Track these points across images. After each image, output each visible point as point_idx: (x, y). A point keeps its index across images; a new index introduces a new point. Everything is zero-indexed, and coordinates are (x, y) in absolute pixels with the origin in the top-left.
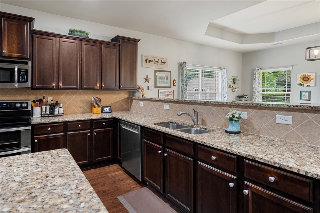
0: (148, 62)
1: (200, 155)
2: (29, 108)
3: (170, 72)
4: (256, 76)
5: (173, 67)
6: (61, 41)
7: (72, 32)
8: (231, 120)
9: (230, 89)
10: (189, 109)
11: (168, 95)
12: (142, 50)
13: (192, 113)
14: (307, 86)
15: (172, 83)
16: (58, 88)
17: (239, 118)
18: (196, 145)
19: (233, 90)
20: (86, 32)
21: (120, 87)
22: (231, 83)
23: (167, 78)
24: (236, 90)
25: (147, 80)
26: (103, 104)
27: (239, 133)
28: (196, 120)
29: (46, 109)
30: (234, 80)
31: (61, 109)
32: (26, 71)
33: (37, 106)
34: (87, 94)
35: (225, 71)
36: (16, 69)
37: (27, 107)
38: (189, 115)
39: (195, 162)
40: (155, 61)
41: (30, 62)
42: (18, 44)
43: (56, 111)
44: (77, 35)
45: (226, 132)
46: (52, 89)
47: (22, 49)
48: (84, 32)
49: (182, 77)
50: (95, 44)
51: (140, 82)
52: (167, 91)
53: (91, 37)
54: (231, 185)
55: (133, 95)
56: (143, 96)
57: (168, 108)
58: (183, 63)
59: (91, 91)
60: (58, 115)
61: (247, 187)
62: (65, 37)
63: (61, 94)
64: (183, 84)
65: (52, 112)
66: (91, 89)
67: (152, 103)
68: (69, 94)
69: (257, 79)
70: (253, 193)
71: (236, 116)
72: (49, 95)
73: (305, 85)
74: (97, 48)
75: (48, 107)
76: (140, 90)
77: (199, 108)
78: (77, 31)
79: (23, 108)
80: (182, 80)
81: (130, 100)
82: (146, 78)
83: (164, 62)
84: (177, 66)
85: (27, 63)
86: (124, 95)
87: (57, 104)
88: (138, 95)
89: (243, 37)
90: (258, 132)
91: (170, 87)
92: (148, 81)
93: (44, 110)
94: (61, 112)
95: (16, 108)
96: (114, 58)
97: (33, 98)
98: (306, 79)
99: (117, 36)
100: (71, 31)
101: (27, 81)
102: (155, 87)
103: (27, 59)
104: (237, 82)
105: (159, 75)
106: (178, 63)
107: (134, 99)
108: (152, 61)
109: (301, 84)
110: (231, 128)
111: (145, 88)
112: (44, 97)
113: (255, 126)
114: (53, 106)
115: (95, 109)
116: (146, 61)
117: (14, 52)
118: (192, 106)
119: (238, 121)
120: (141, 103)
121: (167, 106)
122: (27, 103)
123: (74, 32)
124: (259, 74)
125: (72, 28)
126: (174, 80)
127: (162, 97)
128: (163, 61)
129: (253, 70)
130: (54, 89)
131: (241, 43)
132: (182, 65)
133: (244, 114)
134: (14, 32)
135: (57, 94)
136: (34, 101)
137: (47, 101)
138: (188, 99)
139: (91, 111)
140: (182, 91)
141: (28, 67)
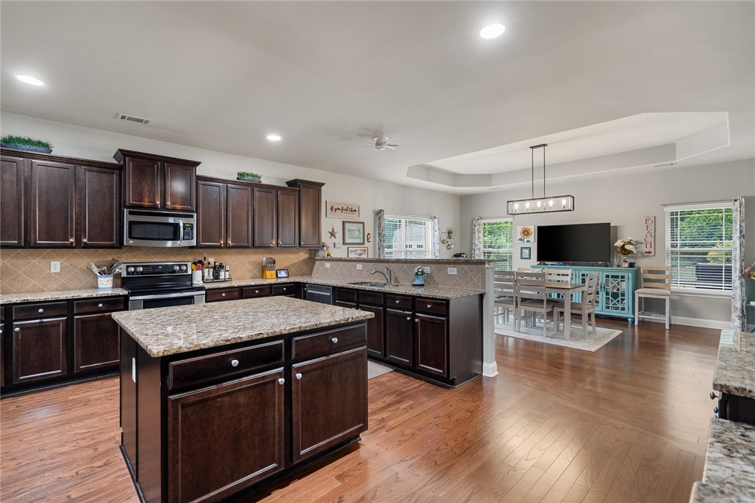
0: (334, 210)
1: (389, 303)
2: (190, 272)
3: (363, 223)
4: (476, 228)
5: (367, 217)
6: (229, 188)
7: (241, 175)
8: (417, 274)
9: (445, 246)
10: (382, 267)
11: (360, 255)
12: (327, 195)
13: (385, 271)
14: (528, 241)
15: (366, 238)
16: (227, 247)
17: (422, 272)
18: (385, 294)
19: (449, 247)
20: (258, 175)
21: (300, 244)
22: (445, 237)
23: (359, 231)
24: (452, 246)
25: (332, 234)
26: (277, 267)
27: (423, 285)
28: (389, 278)
29: (209, 274)
30: (449, 233)
31: (227, 273)
32: (192, 226)
33: (197, 269)
34: (256, 253)
35: (436, 220)
36: (181, 224)
37: (186, 271)
38: (383, 273)
39: (385, 310)
40: (342, 209)
41: (195, 215)
43: (222, 275)
44: (247, 179)
45: (413, 285)
46: (218, 247)
47: (186, 201)
48: (256, 176)
49: (379, 229)
50: (270, 190)
51: (325, 238)
52: (359, 249)
53: (264, 181)
54: (408, 318)
55: (315, 255)
56: (328, 255)
57: (361, 268)
58: (381, 211)
60: (225, 281)
61: (418, 317)
62: (233, 183)
63: (225, 254)
64: (380, 240)
65: (216, 277)
66: (265, 247)
67: (342, 263)
68: (235, 254)
69: (476, 232)
70: (421, 321)
71: (420, 270)
72: (210, 254)
73: (526, 240)
74: (272, 196)
75: (211, 270)
76: (325, 248)
77: (392, 266)
78: (248, 175)
79: (182, 271)
80: (379, 234)
81: (311, 261)
82: (331, 231)
83: (355, 211)
84: (372, 215)
85: (192, 216)
86: (303, 255)
87: (221, 266)
88: (322, 254)
89: (456, 177)
90: (437, 284)
91: (363, 244)
92: (334, 236)
93: (206, 274)
94: (227, 277)
95: (174, 272)
96: (292, 207)
98: (526, 233)
99: (296, 180)
100: (239, 174)
101: (192, 238)
102: (344, 243)
103: (192, 211)
104: (453, 235)
105: (348, 227)
106: (374, 212)
107: (318, 260)
108: (339, 209)
109: (521, 239)
110: (418, 282)
111: (331, 245)
112: (205, 258)
113: (436, 279)
114: (217, 269)
115: (268, 273)
116: (332, 209)
117: (178, 204)
118: (385, 265)
119: (422, 275)
120: (328, 265)
121: (359, 266)
122: (186, 265)
123: (244, 176)
124: (479, 225)
125: (242, 170)
126: (369, 234)
127: (352, 256)
128: (353, 209)
129: (473, 220)
130: (220, 248)
131: (455, 186)
132: (379, 214)
133: (427, 269)
135: (220, 254)
136: (194, 263)
137: (209, 263)
138: (387, 257)
139: (263, 276)
140: (379, 249)
141: (194, 221)
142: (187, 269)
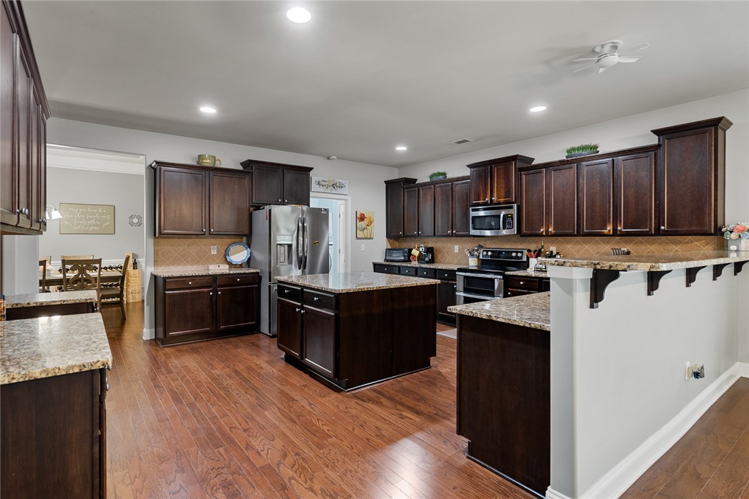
2: (525, 259)
6: (551, 172)
32: (512, 216)
36: (502, 215)
37: (521, 258)
41: (515, 206)
42: (505, 188)
46: (541, 235)
47: (508, 194)
59: (597, 238)
72: (552, 243)
74: (607, 167)
79: (518, 258)
85: (512, 207)
95: (512, 258)
97: (533, 247)
101: (513, 227)
103: (513, 203)
112: (542, 246)
117: (502, 198)
122: (522, 252)
130: (543, 236)
134: (502, 177)
141: (514, 211)
142: (522, 256)
